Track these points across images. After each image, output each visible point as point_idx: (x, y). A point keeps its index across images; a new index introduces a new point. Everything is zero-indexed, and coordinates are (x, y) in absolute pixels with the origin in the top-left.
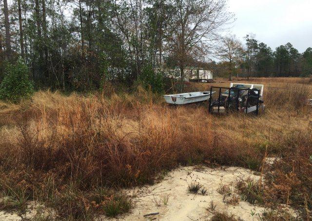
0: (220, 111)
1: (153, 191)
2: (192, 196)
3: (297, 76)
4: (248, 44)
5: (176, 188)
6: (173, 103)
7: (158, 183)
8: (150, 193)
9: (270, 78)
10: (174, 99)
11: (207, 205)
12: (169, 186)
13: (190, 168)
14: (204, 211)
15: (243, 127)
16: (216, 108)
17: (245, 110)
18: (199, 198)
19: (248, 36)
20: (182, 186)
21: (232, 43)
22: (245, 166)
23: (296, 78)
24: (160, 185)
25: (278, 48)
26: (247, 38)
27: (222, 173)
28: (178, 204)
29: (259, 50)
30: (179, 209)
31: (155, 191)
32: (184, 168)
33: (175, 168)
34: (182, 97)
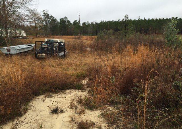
0: (43, 57)
1: (25, 121)
2: (55, 116)
3: (72, 35)
4: (44, 15)
5: (41, 113)
6: (8, 53)
7: (25, 113)
8: (23, 123)
9: (59, 36)
10: (9, 50)
11: (69, 119)
12: (36, 113)
13: (43, 96)
14: (69, 123)
15: (59, 65)
16: (40, 55)
17: (58, 55)
18: (61, 116)
19: (44, 11)
20: (44, 110)
21: (35, 14)
22: (74, 88)
23: (72, 36)
24: (27, 114)
25: (61, 19)
26: (44, 12)
27: (64, 96)
28: (49, 124)
29: (50, 20)
30: (52, 127)
31: (27, 120)
32: (38, 98)
33: (32, 99)
34: (15, 49)
